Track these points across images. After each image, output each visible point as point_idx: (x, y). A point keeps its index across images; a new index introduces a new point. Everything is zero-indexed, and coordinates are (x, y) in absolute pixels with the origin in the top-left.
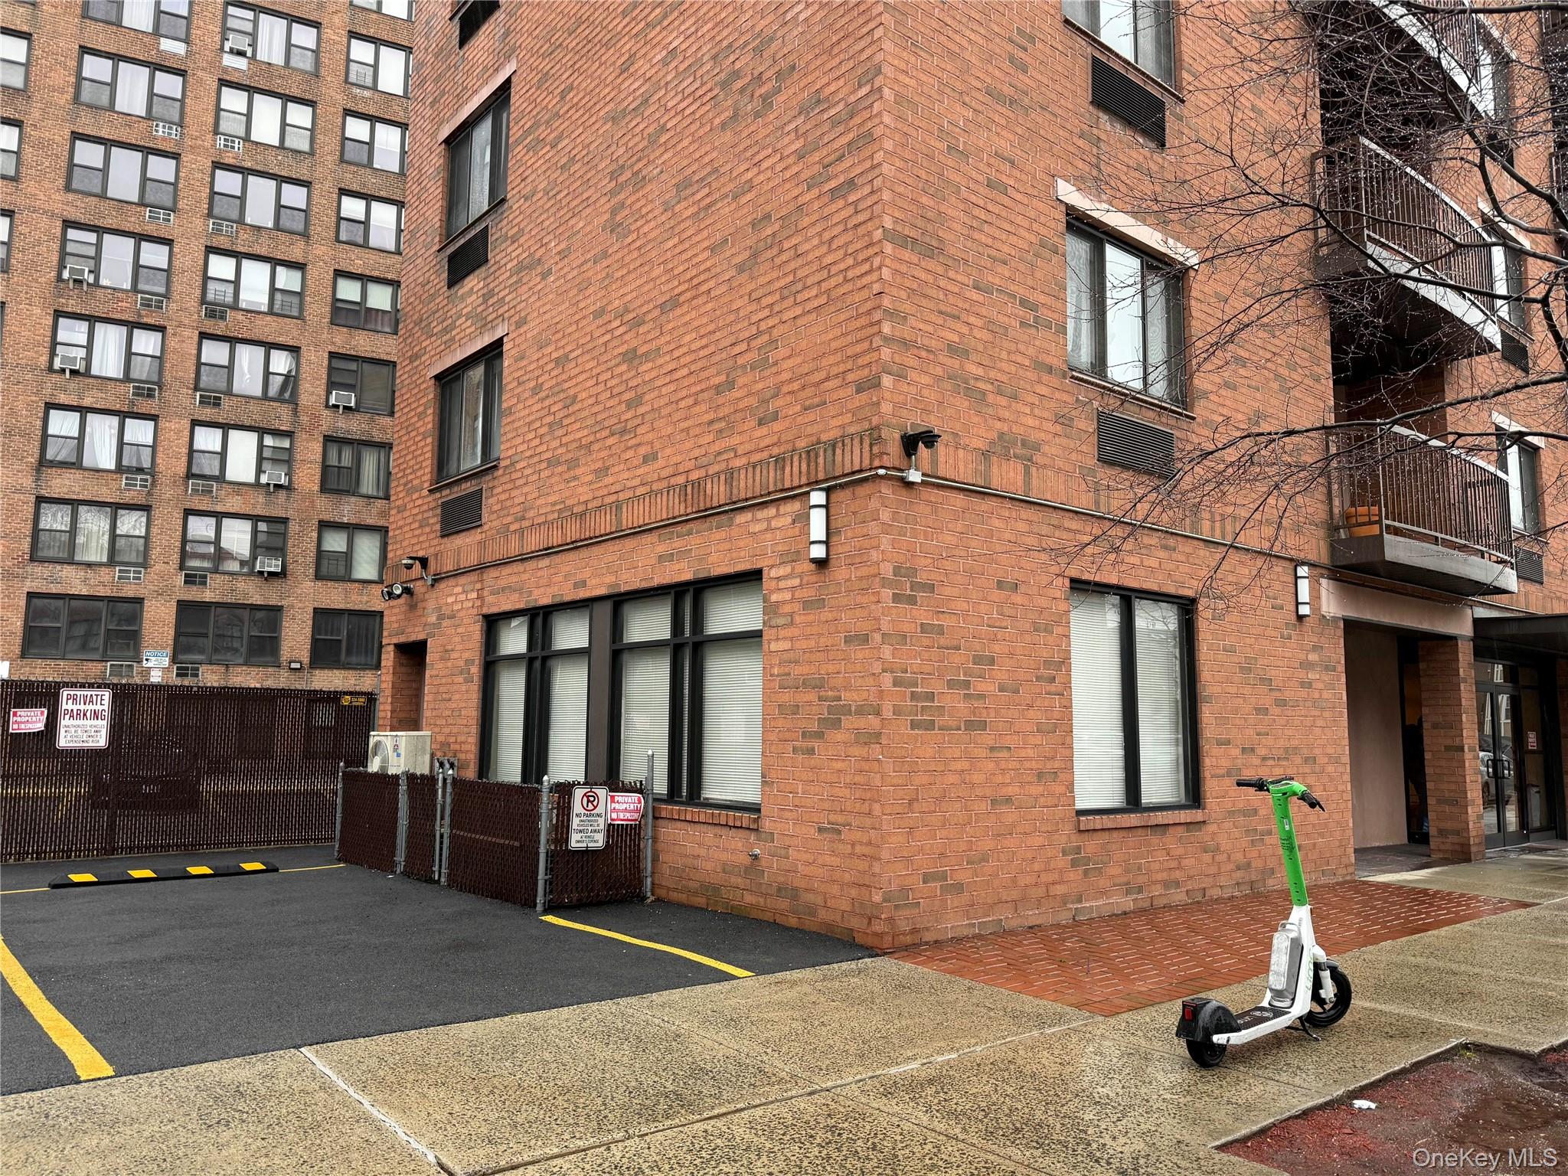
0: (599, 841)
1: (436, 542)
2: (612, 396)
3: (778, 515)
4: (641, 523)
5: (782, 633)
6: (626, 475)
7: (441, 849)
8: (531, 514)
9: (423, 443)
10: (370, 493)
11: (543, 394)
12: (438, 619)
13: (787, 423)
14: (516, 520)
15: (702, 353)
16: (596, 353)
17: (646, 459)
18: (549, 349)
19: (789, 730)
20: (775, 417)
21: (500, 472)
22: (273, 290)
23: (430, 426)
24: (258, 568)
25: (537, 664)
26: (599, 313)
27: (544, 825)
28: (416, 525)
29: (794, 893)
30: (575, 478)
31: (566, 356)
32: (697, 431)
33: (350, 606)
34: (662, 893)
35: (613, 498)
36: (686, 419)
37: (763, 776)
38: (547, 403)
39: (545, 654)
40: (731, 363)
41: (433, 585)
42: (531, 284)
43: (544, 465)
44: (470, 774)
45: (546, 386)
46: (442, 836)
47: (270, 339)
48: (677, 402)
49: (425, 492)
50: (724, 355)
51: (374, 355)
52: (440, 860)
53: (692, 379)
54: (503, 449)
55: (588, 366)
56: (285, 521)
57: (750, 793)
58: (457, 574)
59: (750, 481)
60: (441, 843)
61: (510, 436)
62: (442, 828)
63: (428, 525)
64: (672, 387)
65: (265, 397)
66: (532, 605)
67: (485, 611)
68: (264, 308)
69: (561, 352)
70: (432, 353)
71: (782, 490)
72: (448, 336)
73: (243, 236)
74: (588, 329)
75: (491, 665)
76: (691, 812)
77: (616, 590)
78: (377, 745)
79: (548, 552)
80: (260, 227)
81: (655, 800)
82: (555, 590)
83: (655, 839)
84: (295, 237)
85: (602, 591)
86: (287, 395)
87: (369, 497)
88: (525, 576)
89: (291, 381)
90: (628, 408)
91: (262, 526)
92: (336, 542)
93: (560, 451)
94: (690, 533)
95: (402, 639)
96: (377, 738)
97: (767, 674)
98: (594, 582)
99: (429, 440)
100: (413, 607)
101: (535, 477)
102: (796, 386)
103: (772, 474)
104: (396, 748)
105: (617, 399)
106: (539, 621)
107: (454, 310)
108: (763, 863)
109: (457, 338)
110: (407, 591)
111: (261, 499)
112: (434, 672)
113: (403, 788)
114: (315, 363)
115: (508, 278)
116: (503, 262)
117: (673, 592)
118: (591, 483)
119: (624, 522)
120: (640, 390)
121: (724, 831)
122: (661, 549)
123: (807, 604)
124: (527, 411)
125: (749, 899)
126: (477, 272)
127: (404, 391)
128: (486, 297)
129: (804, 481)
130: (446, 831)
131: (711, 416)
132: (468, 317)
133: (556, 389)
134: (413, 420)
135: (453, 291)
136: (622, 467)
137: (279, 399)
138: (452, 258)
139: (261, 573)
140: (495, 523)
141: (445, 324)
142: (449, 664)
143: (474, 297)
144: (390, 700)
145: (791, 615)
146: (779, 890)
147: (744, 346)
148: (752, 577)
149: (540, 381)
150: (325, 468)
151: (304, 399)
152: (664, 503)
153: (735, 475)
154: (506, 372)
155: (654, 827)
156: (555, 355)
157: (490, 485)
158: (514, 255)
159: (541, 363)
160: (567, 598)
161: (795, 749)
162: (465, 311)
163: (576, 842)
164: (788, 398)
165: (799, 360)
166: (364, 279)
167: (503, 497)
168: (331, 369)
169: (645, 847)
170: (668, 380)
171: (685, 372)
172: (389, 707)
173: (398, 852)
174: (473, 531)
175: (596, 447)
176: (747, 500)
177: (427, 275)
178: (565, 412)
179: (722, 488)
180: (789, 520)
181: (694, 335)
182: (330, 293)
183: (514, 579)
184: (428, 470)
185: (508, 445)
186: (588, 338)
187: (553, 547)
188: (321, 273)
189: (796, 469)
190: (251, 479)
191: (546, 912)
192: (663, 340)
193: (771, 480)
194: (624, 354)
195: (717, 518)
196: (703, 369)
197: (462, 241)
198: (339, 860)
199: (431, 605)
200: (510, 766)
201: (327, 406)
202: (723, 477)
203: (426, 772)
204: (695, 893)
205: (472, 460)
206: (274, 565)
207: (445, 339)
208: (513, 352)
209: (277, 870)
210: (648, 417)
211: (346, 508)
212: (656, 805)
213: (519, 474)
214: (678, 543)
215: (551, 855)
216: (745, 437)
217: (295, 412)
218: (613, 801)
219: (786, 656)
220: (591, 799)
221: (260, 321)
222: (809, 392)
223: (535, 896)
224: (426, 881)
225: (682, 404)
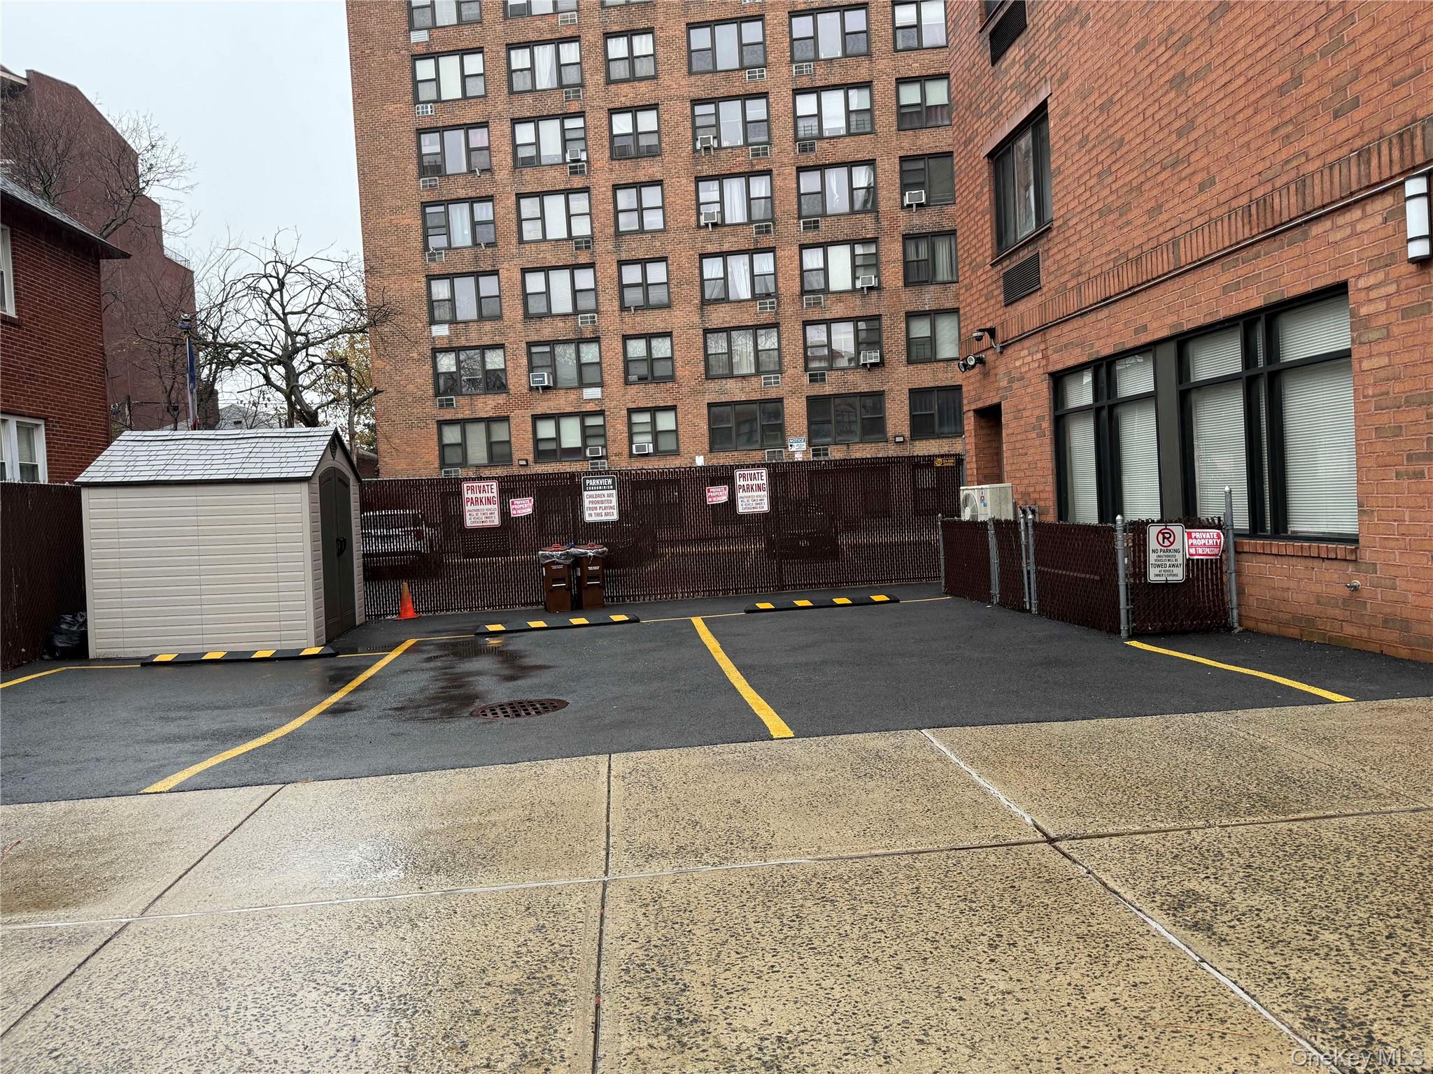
0: (1179, 575)
1: (1001, 312)
2: (1161, 129)
3: (1365, 216)
4: (1201, 255)
5: (1376, 349)
6: (1182, 208)
7: (1029, 584)
8: (1086, 268)
9: (982, 222)
10: (946, 279)
11: (1090, 145)
12: (1009, 383)
13: (1371, 108)
14: (1073, 277)
15: (1260, 55)
16: (1140, 88)
17: (1202, 187)
18: (1093, 98)
19: (1389, 454)
20: (1355, 103)
21: (1054, 233)
22: (848, 113)
23: (987, 203)
24: (862, 362)
25: (1105, 413)
26: (1139, 47)
27: (1123, 561)
28: (983, 299)
29: (1405, 624)
30: (1128, 223)
31: (1110, 100)
32: (1260, 142)
33: (938, 384)
34: (1250, 624)
35: (1170, 235)
36: (1246, 132)
37: (1360, 505)
38: (1094, 153)
39: (1111, 402)
40: (1296, 56)
41: (1001, 353)
42: (1070, 37)
43: (1096, 216)
44: (1051, 518)
45: (1092, 136)
46: (1029, 573)
47: (851, 159)
48: (1234, 117)
49: (988, 267)
50: (1287, 49)
51: (938, 150)
52: (1030, 593)
53: (1250, 87)
54: (1055, 210)
55: (1133, 104)
56: (878, 318)
57: (1348, 526)
58: (1022, 338)
59: (1327, 185)
60: (1029, 578)
61: (1060, 196)
62: (1028, 565)
63: (992, 297)
64: (1228, 102)
65: (853, 212)
66: (1094, 357)
67: (1051, 369)
68: (843, 132)
69: (1105, 97)
70: (983, 133)
71: (1368, 187)
72: (996, 112)
73: (820, 71)
74: (1132, 65)
75: (1061, 420)
76: (1277, 546)
77: (1179, 330)
78: (967, 497)
79: (1107, 302)
80: (831, 59)
81: (1236, 535)
82: (1117, 339)
83: (1239, 573)
84: (860, 59)
85: (1165, 333)
86: (869, 206)
87: (944, 283)
88: (1085, 331)
89: (871, 190)
90: (1180, 137)
91: (862, 325)
92: (921, 329)
93: (1110, 199)
94: (1257, 256)
95: (980, 405)
96: (965, 492)
97: (1360, 398)
98: (1155, 325)
99: (988, 217)
100: (986, 375)
101: (1088, 230)
102: (1380, 61)
103: (1354, 170)
104: (982, 499)
105: (1166, 131)
106: (1103, 371)
107: (999, 86)
108: (1365, 594)
109: (1004, 112)
110: (980, 361)
111: (858, 302)
112: (1010, 431)
113: (991, 532)
114: (889, 168)
115: (1048, 37)
116: (1041, 23)
117: (1241, 323)
118: (1145, 224)
119: (1183, 259)
120: (1191, 115)
121: (1316, 563)
122: (1225, 279)
123: (1406, 313)
124: (1075, 167)
125: (1349, 630)
126: (1017, 41)
127: (962, 175)
128: (1027, 65)
129: (1396, 170)
130: (1032, 568)
131: (1276, 121)
132: (1012, 88)
133: (1103, 136)
134: (972, 202)
135: (997, 66)
136: (1176, 201)
137: (864, 211)
138: (993, 35)
139: (865, 365)
140: (1053, 284)
141: (992, 101)
142: (1023, 423)
143: (1017, 66)
144: (974, 459)
145: (1387, 327)
146: (1386, 621)
147: (1312, 32)
148: (1337, 292)
149: (1086, 132)
150: (906, 264)
151: (884, 206)
152: (1226, 229)
153: (1308, 182)
154: (1052, 133)
155: (1237, 561)
156: (1098, 103)
157: (1046, 247)
158: (1051, 12)
159: (1085, 114)
160: (1128, 346)
161: (1398, 475)
162: (1009, 83)
163: (1154, 575)
164: (1372, 78)
165: (1383, 29)
166: (921, 80)
167: (1058, 257)
168: (902, 172)
169: (1229, 580)
170: (1222, 95)
171: (1241, 80)
172: (974, 466)
173: (993, 587)
174: (1033, 295)
175: (1147, 186)
176: (1324, 207)
177: (972, 59)
178: (1114, 158)
179: (1293, 200)
180: (1380, 219)
181: (1249, 37)
182: (894, 102)
183: (1075, 334)
184: (989, 246)
185: (1060, 204)
186: (1132, 74)
187: (1111, 297)
188: (884, 86)
189: (1385, 159)
190: (848, 286)
191: (1131, 638)
192: (1214, 53)
193: (1354, 178)
194: (1171, 81)
195: (1289, 234)
196: (1262, 72)
197: (1001, 14)
198: (946, 594)
199: (1001, 370)
200: (1087, 509)
201: (903, 208)
202: (1293, 187)
203: (1011, 518)
204: (1287, 624)
205: (1026, 226)
206: (874, 357)
207: (993, 116)
208: (1058, 111)
209: (898, 601)
210: (1201, 142)
211: (927, 296)
212: (1238, 540)
213: (1072, 231)
214: (1243, 270)
215: (1131, 589)
216: (1319, 136)
217: (877, 219)
218: (1190, 536)
219: (1383, 374)
220: (1166, 536)
221: (841, 145)
222: (1399, 63)
223: (1119, 624)
224: (1019, 611)
225: (1240, 117)
